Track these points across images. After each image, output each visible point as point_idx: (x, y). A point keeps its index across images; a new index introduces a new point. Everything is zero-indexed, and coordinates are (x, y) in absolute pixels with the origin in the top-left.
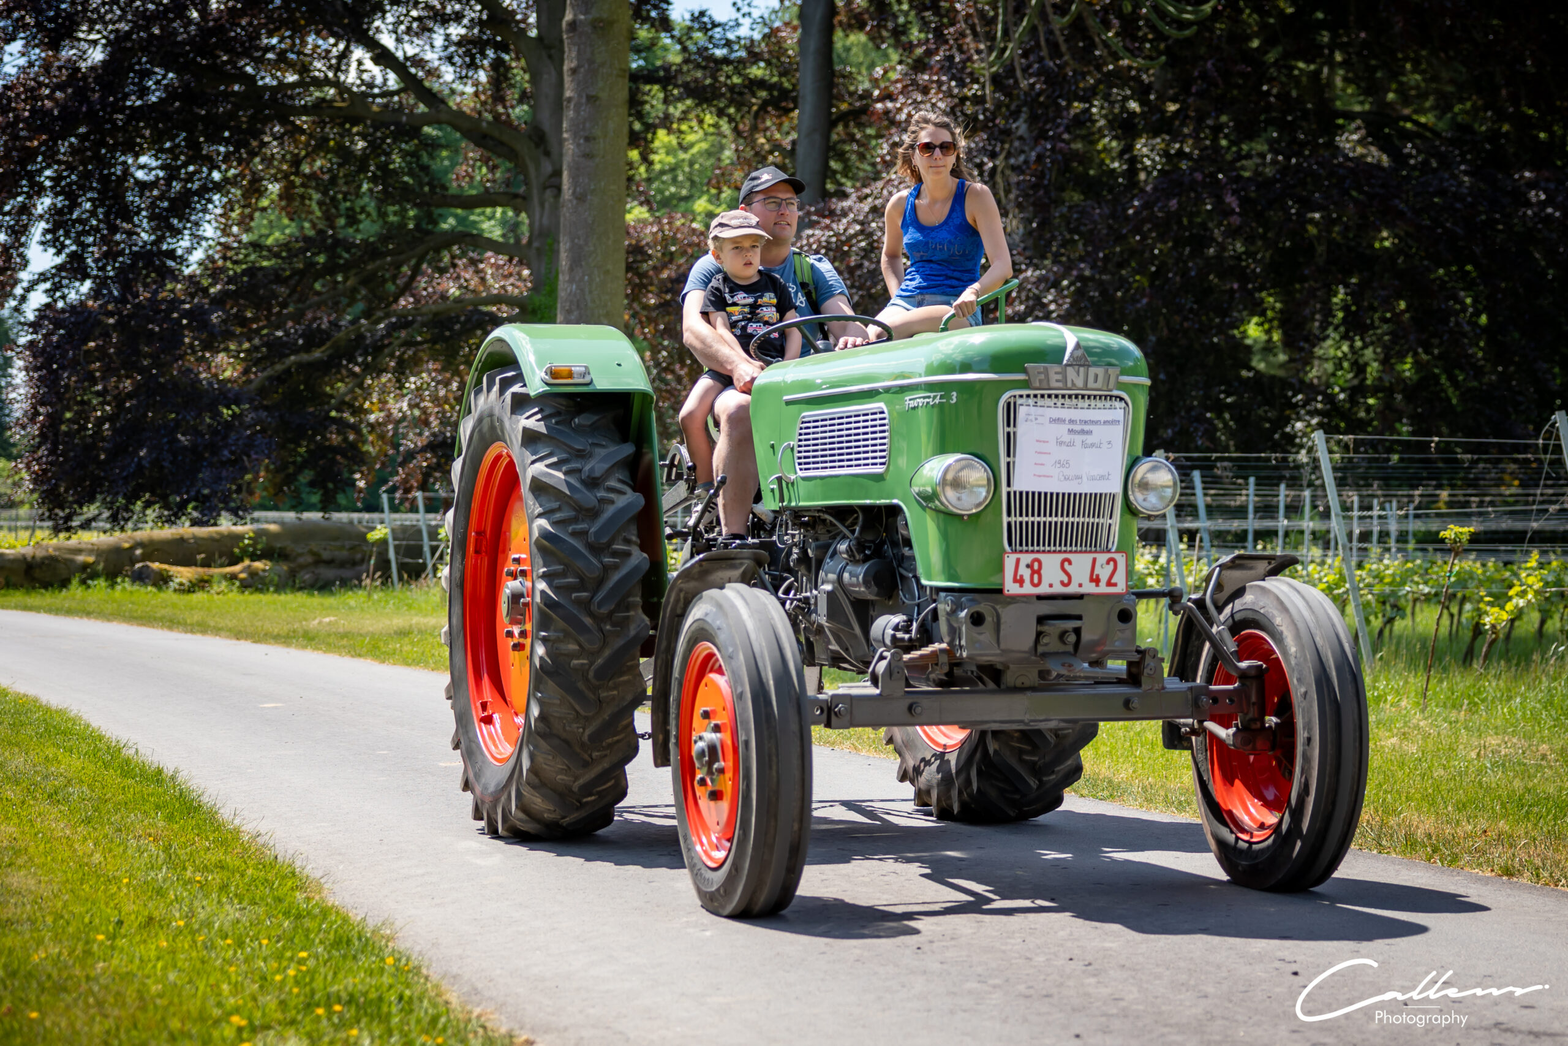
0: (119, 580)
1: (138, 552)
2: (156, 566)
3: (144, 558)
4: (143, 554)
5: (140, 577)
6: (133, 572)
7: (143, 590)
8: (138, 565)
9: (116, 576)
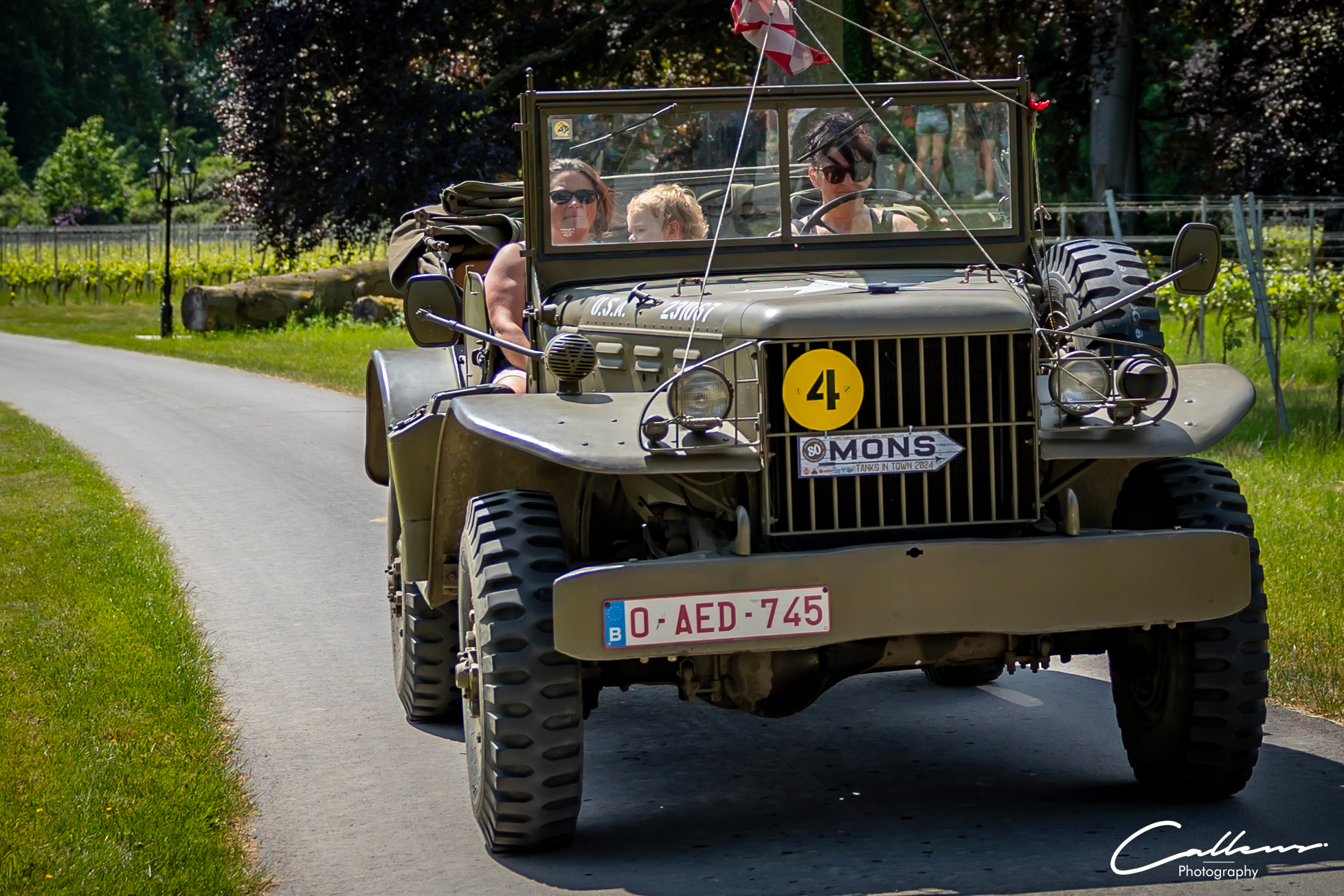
0: (340, 316)
1: (360, 284)
2: (379, 299)
3: (367, 291)
4: (364, 287)
5: (363, 313)
6: (355, 307)
7: (366, 327)
8: (360, 300)
9: (337, 312)
